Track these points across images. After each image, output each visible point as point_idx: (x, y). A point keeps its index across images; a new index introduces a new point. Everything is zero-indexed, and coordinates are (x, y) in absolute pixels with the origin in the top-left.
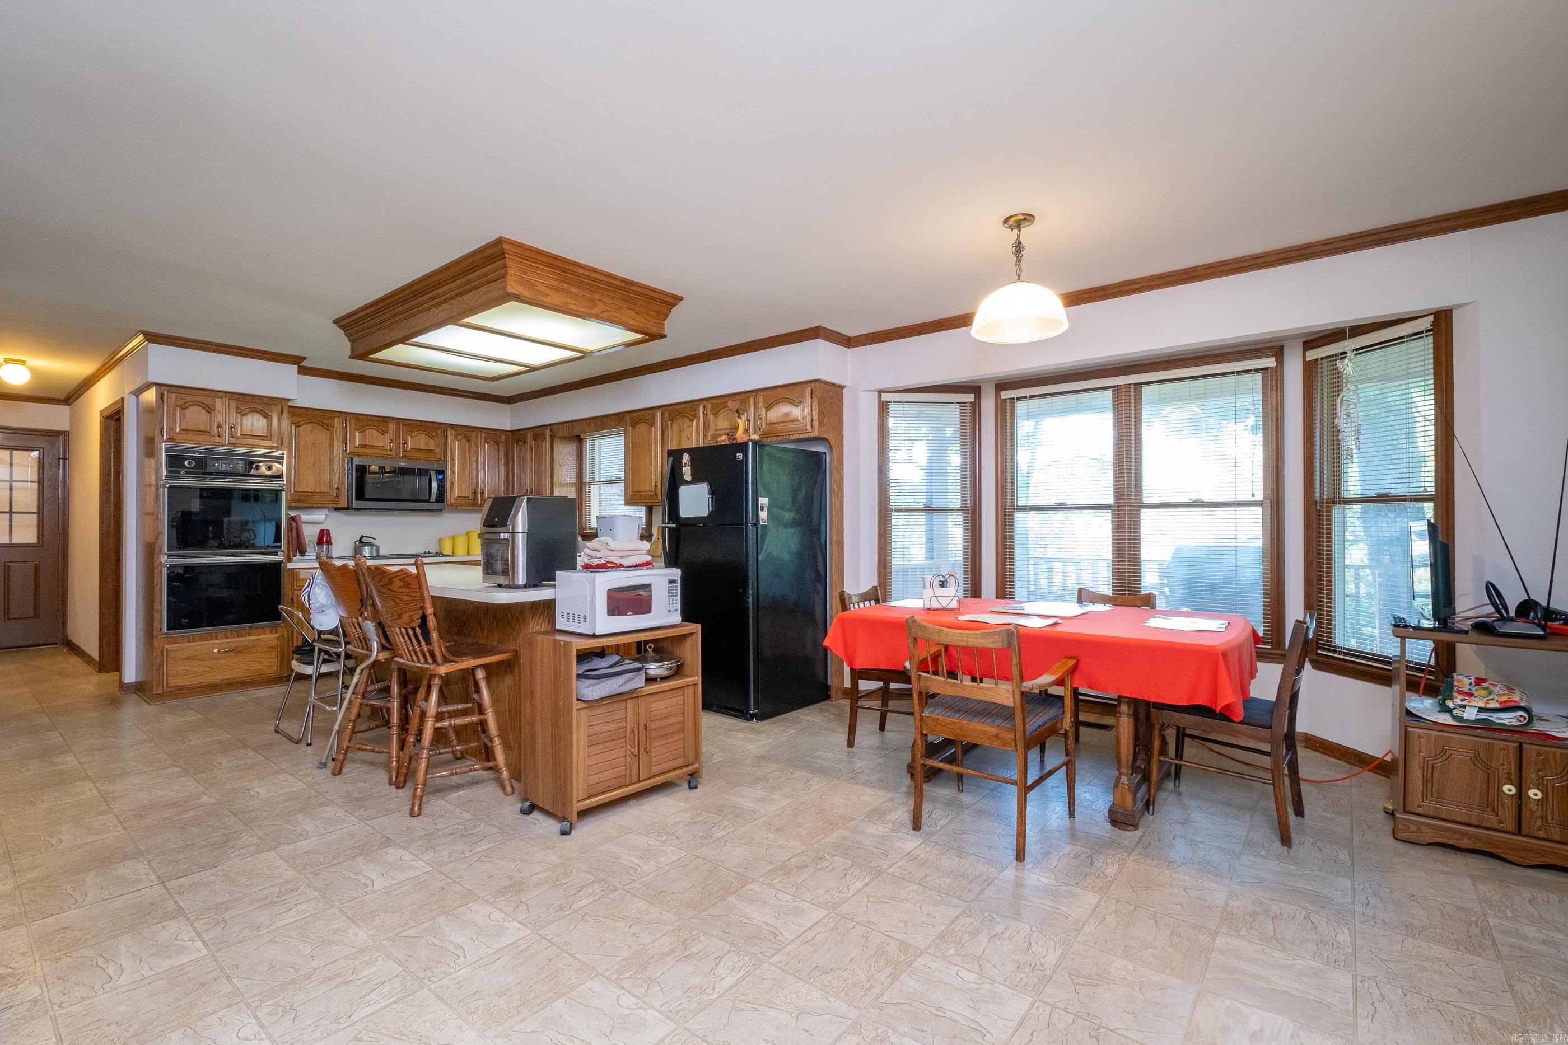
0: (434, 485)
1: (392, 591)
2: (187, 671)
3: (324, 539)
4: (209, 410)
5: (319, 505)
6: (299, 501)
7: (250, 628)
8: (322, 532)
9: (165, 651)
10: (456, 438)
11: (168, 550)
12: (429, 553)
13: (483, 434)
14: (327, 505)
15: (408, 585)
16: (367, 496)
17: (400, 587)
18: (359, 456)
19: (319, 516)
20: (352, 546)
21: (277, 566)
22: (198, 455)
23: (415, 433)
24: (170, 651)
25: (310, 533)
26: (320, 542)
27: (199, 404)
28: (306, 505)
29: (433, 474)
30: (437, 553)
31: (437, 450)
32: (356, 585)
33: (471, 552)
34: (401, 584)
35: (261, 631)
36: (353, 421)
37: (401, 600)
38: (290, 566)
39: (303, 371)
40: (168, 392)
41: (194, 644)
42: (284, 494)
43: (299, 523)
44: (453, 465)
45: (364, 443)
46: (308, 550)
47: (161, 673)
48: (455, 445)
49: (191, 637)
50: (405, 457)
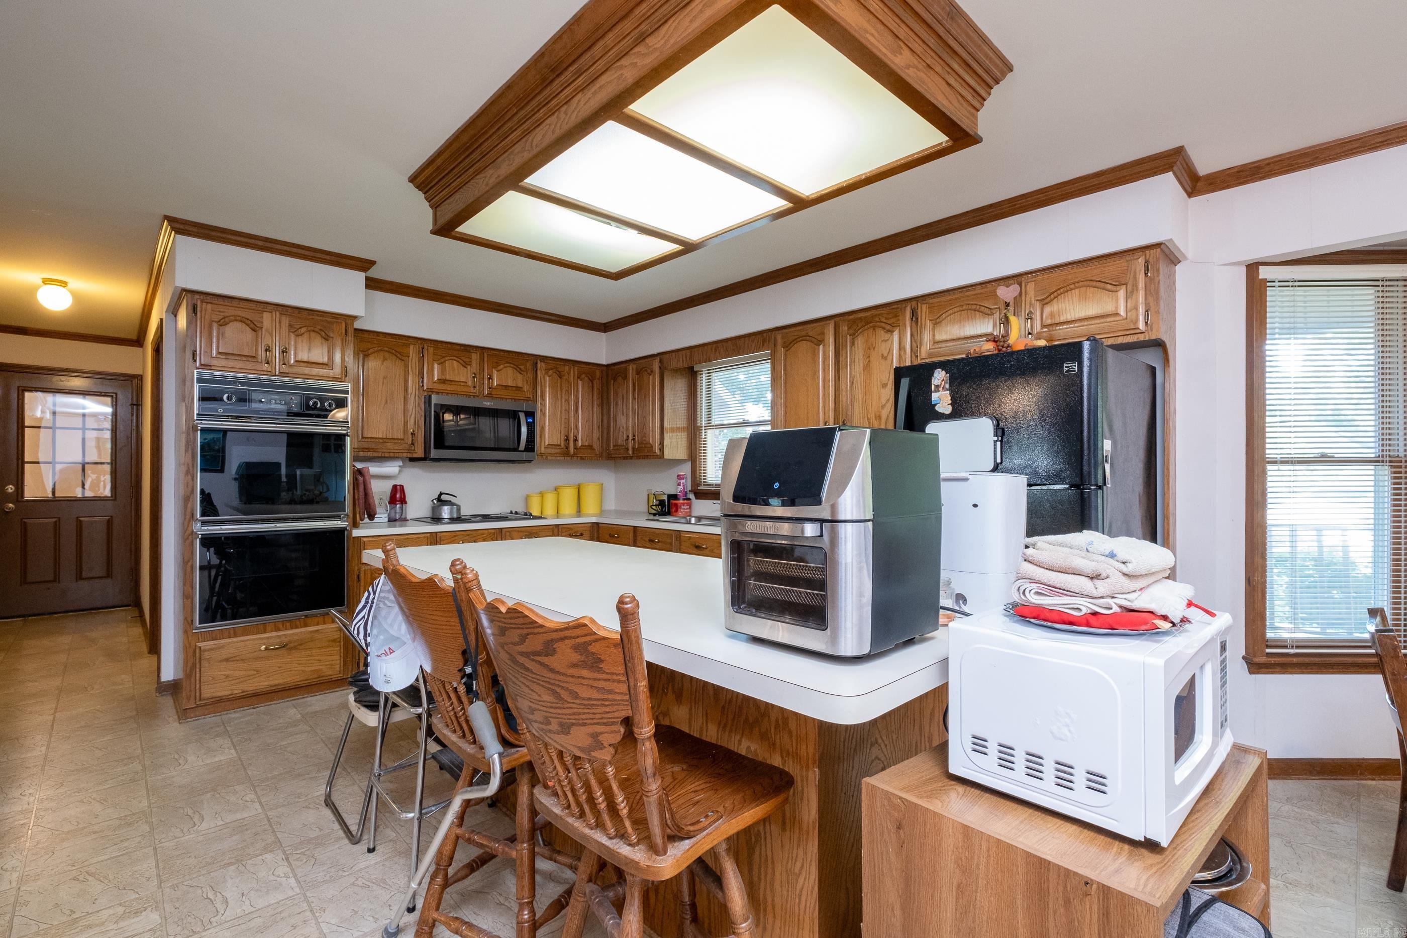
0: (524, 429)
1: (552, 670)
2: (227, 676)
3: (398, 496)
4: (255, 328)
5: (392, 455)
6: (368, 450)
7: (306, 616)
8: (395, 487)
9: (197, 651)
10: (546, 373)
11: (202, 515)
12: (516, 513)
13: (576, 368)
14: (401, 455)
15: (595, 663)
16: (447, 444)
17: (574, 666)
18: (438, 393)
19: (391, 468)
20: (429, 504)
21: (340, 533)
22: (240, 386)
23: (502, 366)
24: (205, 651)
25: (380, 489)
26: (393, 500)
27: (242, 320)
28: (376, 454)
29: (522, 416)
30: (526, 514)
31: (526, 388)
32: (455, 621)
33: (562, 512)
34: (575, 657)
35: (321, 619)
36: (431, 350)
37: (576, 696)
38: (356, 533)
39: (372, 284)
40: (202, 302)
41: (235, 639)
42: (348, 439)
43: (367, 478)
44: (543, 405)
45: (443, 377)
46: (378, 510)
47: (193, 680)
48: (545, 381)
49: (232, 632)
50: (490, 396)
